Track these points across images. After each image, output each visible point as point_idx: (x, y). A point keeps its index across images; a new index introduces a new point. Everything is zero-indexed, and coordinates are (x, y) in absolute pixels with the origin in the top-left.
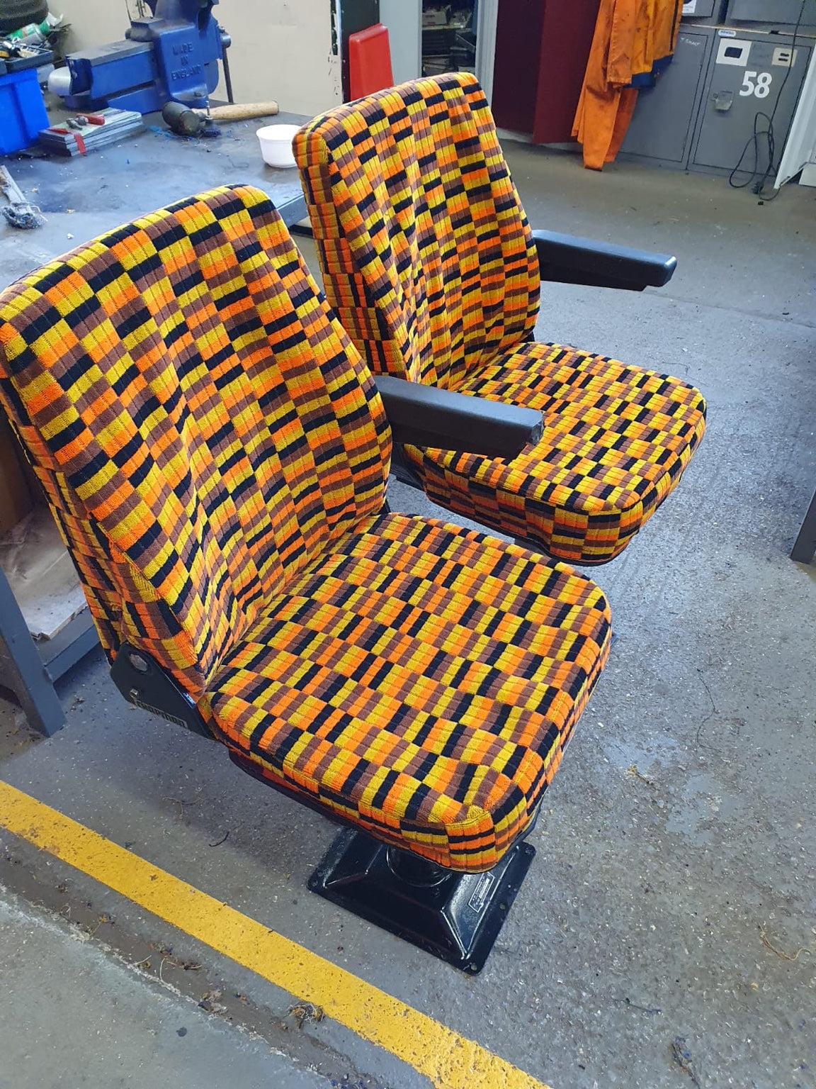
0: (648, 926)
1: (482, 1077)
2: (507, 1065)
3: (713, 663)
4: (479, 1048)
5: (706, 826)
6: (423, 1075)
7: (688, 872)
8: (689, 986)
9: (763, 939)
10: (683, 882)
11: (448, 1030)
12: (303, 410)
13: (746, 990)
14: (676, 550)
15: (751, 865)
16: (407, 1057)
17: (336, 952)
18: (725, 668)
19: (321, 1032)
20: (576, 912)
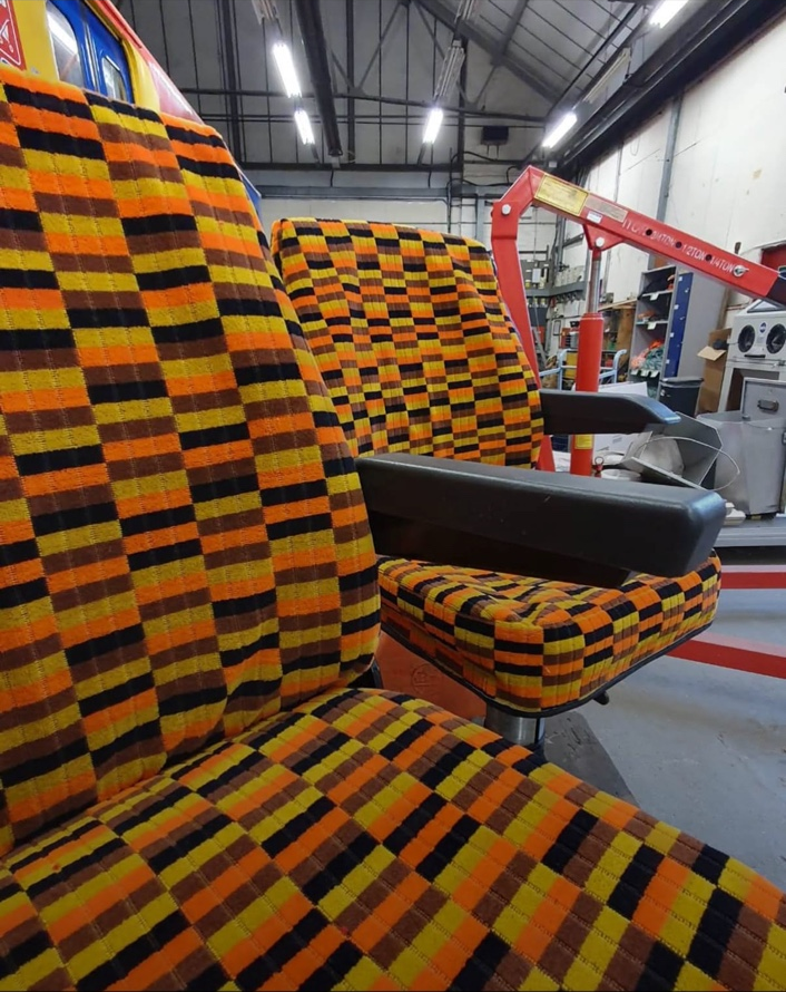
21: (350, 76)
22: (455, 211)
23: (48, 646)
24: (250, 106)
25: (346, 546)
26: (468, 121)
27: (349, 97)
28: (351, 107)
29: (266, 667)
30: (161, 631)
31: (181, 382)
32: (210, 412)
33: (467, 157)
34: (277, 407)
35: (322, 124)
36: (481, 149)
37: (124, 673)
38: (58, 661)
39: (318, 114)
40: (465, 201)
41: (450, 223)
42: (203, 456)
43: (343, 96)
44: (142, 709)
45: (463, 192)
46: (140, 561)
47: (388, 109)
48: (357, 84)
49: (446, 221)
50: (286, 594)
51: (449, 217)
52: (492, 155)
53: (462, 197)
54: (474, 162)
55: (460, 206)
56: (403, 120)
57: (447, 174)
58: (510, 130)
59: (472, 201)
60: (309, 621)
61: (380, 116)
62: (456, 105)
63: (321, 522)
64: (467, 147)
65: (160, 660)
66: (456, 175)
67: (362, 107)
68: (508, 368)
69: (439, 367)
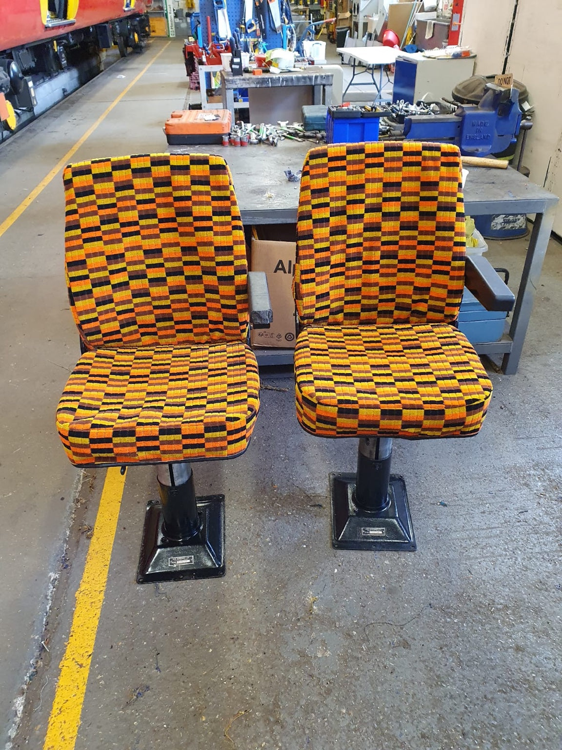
0: (210, 647)
1: (89, 607)
2: (98, 615)
3: (446, 611)
4: (102, 600)
5: (302, 654)
6: (79, 584)
7: (260, 655)
8: (183, 682)
9: (238, 713)
10: (251, 655)
11: (104, 585)
13: (197, 715)
14: (537, 550)
15: (290, 690)
16: (85, 575)
17: (122, 527)
18: (448, 620)
19: (83, 540)
20: (198, 610)
23: (376, 284)
25: (452, 281)
29: (422, 307)
30: (400, 289)
31: (422, 227)
32: (427, 236)
34: (444, 239)
37: (390, 296)
38: (377, 289)
42: (422, 247)
44: (390, 307)
46: (400, 270)
50: (433, 289)
60: (437, 299)
63: (447, 273)
65: (399, 296)
68: (223, 257)
69: (176, 251)
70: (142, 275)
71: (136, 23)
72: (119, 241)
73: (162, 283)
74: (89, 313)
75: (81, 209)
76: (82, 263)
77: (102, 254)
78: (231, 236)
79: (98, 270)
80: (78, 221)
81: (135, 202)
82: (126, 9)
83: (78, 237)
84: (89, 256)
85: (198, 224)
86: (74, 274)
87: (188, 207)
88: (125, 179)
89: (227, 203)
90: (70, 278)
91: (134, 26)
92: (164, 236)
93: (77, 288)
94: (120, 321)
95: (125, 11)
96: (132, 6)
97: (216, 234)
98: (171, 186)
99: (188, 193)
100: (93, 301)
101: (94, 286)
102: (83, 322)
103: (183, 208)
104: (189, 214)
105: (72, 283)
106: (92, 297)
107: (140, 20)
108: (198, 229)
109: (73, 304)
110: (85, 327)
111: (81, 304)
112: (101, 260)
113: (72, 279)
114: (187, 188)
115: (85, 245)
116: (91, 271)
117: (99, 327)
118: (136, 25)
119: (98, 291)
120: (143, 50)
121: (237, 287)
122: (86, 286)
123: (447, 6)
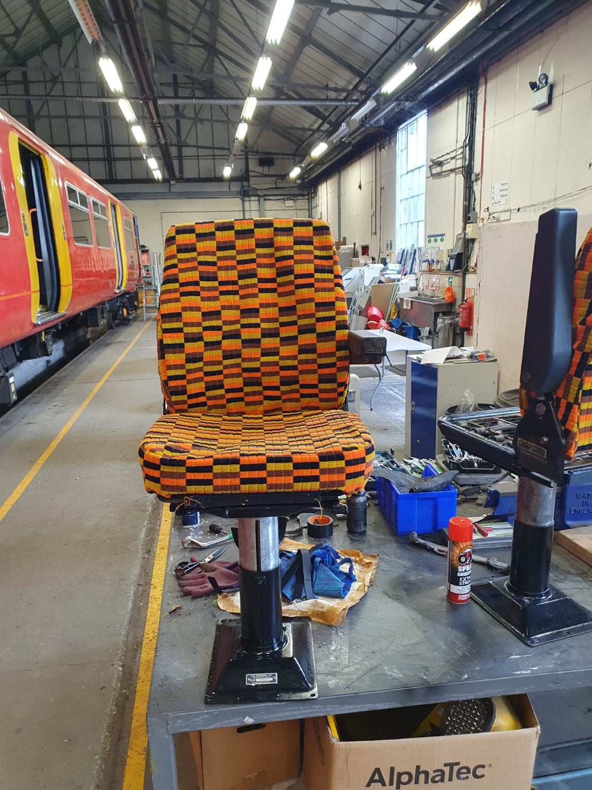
12: (301, 322)
21: (178, 134)
22: (247, 204)
24: (118, 152)
26: (250, 157)
27: (178, 146)
28: (180, 152)
33: (251, 173)
35: (162, 161)
36: (260, 169)
39: (160, 155)
40: (252, 198)
41: (244, 211)
43: (174, 145)
45: (250, 193)
47: (202, 152)
48: (183, 139)
49: (241, 209)
51: (243, 207)
52: (266, 172)
53: (250, 196)
54: (255, 176)
55: (250, 201)
56: (212, 157)
57: (240, 183)
58: (275, 160)
59: (256, 198)
61: (198, 156)
62: (243, 148)
64: (251, 168)
66: (245, 183)
67: (186, 151)
68: (324, 313)
69: (273, 312)
70: (235, 335)
71: (126, 300)
72: (216, 299)
73: (256, 345)
74: (177, 369)
75: (181, 264)
76: (177, 316)
77: (198, 309)
78: (334, 293)
79: (192, 325)
80: (177, 275)
81: (236, 262)
82: (117, 291)
83: (175, 291)
84: (184, 309)
85: (300, 281)
86: (167, 326)
87: (290, 266)
88: (227, 240)
89: (330, 262)
90: (163, 329)
91: (124, 303)
92: (262, 296)
93: (169, 340)
94: (206, 383)
95: (116, 293)
96: (123, 288)
97: (317, 290)
98: (273, 247)
99: (291, 253)
100: (183, 356)
101: (187, 340)
102: (171, 378)
103: (284, 267)
104: (291, 272)
105: (165, 335)
106: (183, 352)
107: (130, 297)
108: (299, 287)
109: (162, 356)
110: (172, 384)
111: (171, 358)
112: (196, 316)
113: (165, 331)
114: (290, 248)
115: (182, 298)
116: (186, 325)
117: (185, 386)
118: (125, 302)
119: (190, 347)
120: (131, 322)
121: (338, 342)
122: (178, 339)
123: (428, 286)
